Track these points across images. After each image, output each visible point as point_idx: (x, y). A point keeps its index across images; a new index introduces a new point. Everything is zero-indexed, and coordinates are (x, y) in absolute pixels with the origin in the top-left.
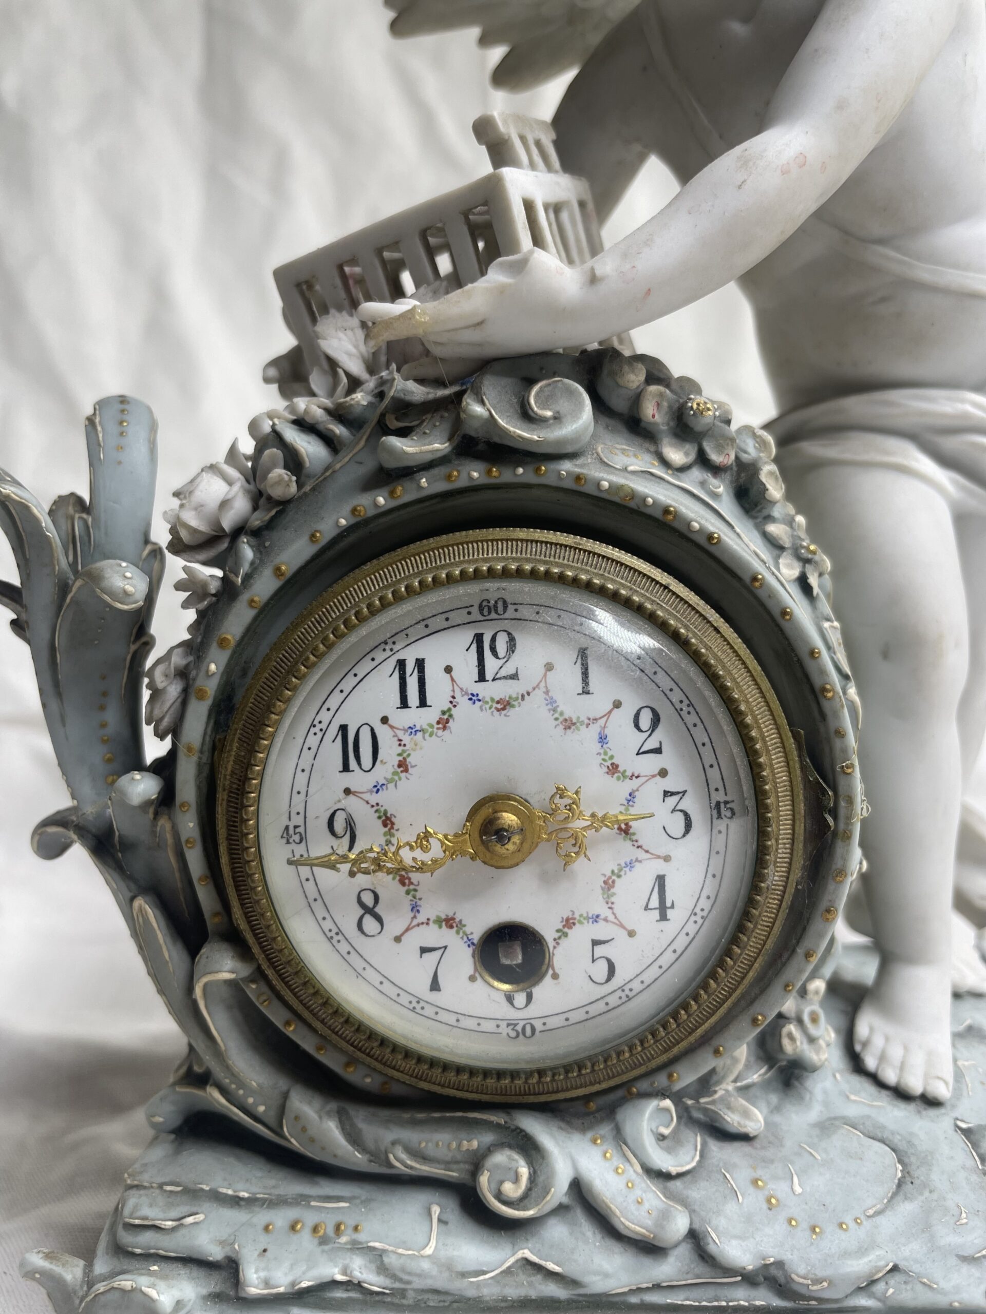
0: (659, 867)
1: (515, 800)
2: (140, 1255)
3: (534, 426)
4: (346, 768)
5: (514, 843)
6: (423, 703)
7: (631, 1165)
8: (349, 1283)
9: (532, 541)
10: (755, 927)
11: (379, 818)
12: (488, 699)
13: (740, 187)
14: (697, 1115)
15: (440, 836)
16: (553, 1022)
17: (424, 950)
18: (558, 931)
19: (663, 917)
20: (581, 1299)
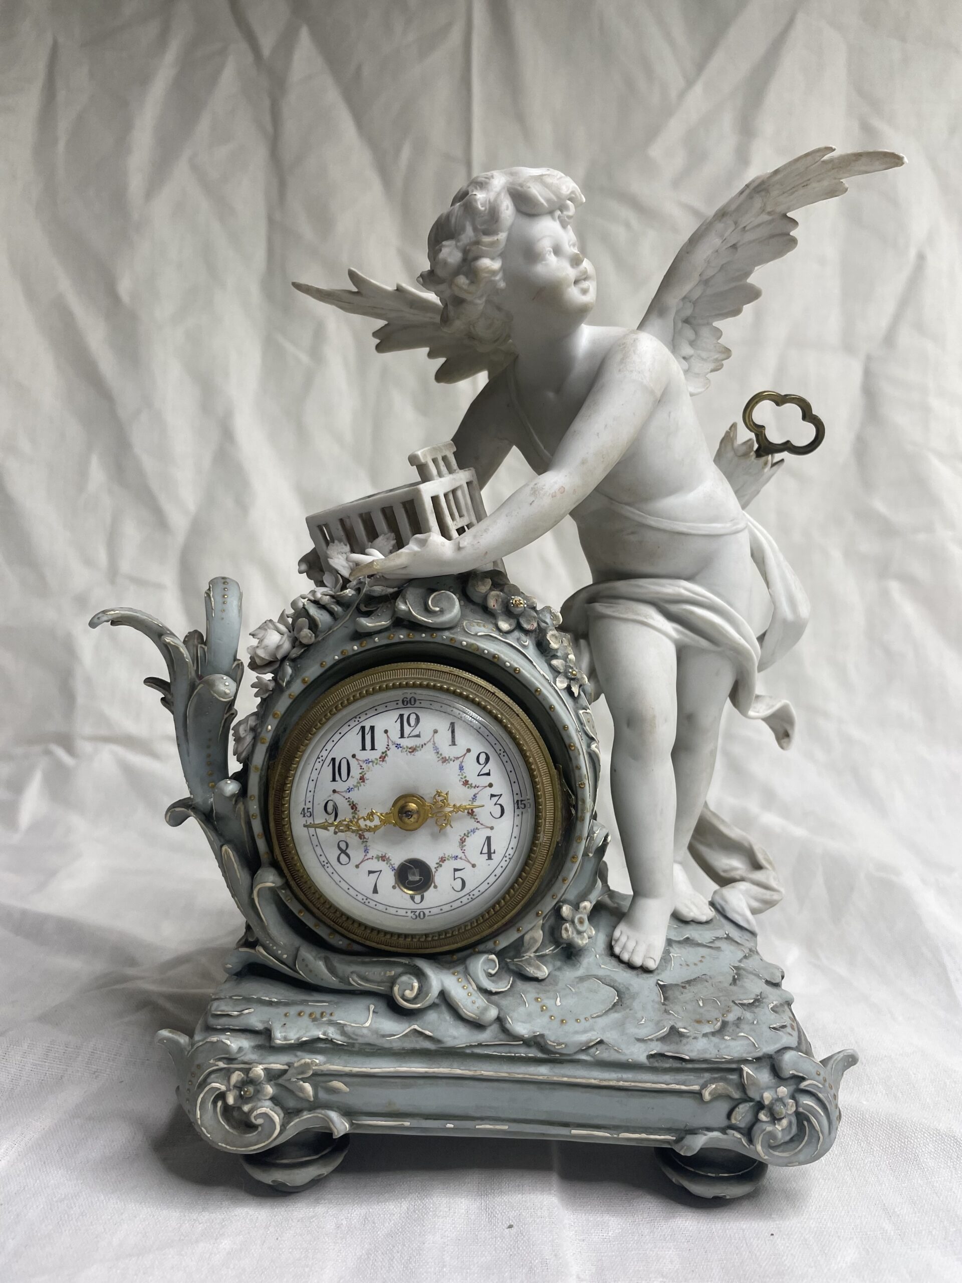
0: (488, 833)
1: (416, 797)
2: (220, 1029)
3: (431, 615)
4: (334, 780)
5: (414, 818)
6: (373, 748)
7: (471, 985)
8: (326, 1039)
9: (429, 669)
10: (534, 864)
11: (350, 805)
12: (405, 747)
13: (531, 504)
14: (512, 967)
15: (379, 814)
16: (434, 911)
17: (370, 872)
18: (437, 864)
19: (490, 858)
20: (441, 1049)
